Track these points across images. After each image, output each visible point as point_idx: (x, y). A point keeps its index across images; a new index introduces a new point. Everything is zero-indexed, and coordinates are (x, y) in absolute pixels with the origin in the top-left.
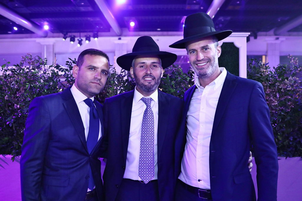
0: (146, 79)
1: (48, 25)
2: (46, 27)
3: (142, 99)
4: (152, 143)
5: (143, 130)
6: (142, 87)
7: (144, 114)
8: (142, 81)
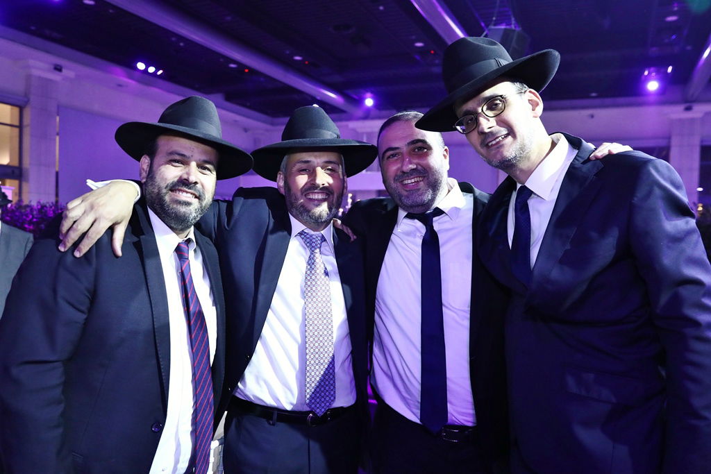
1: (373, 98)
2: (369, 102)
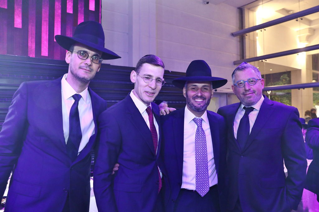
0: (196, 100)
3: (194, 120)
4: (206, 160)
5: (197, 144)
6: (192, 107)
7: (197, 131)
8: (192, 101)
